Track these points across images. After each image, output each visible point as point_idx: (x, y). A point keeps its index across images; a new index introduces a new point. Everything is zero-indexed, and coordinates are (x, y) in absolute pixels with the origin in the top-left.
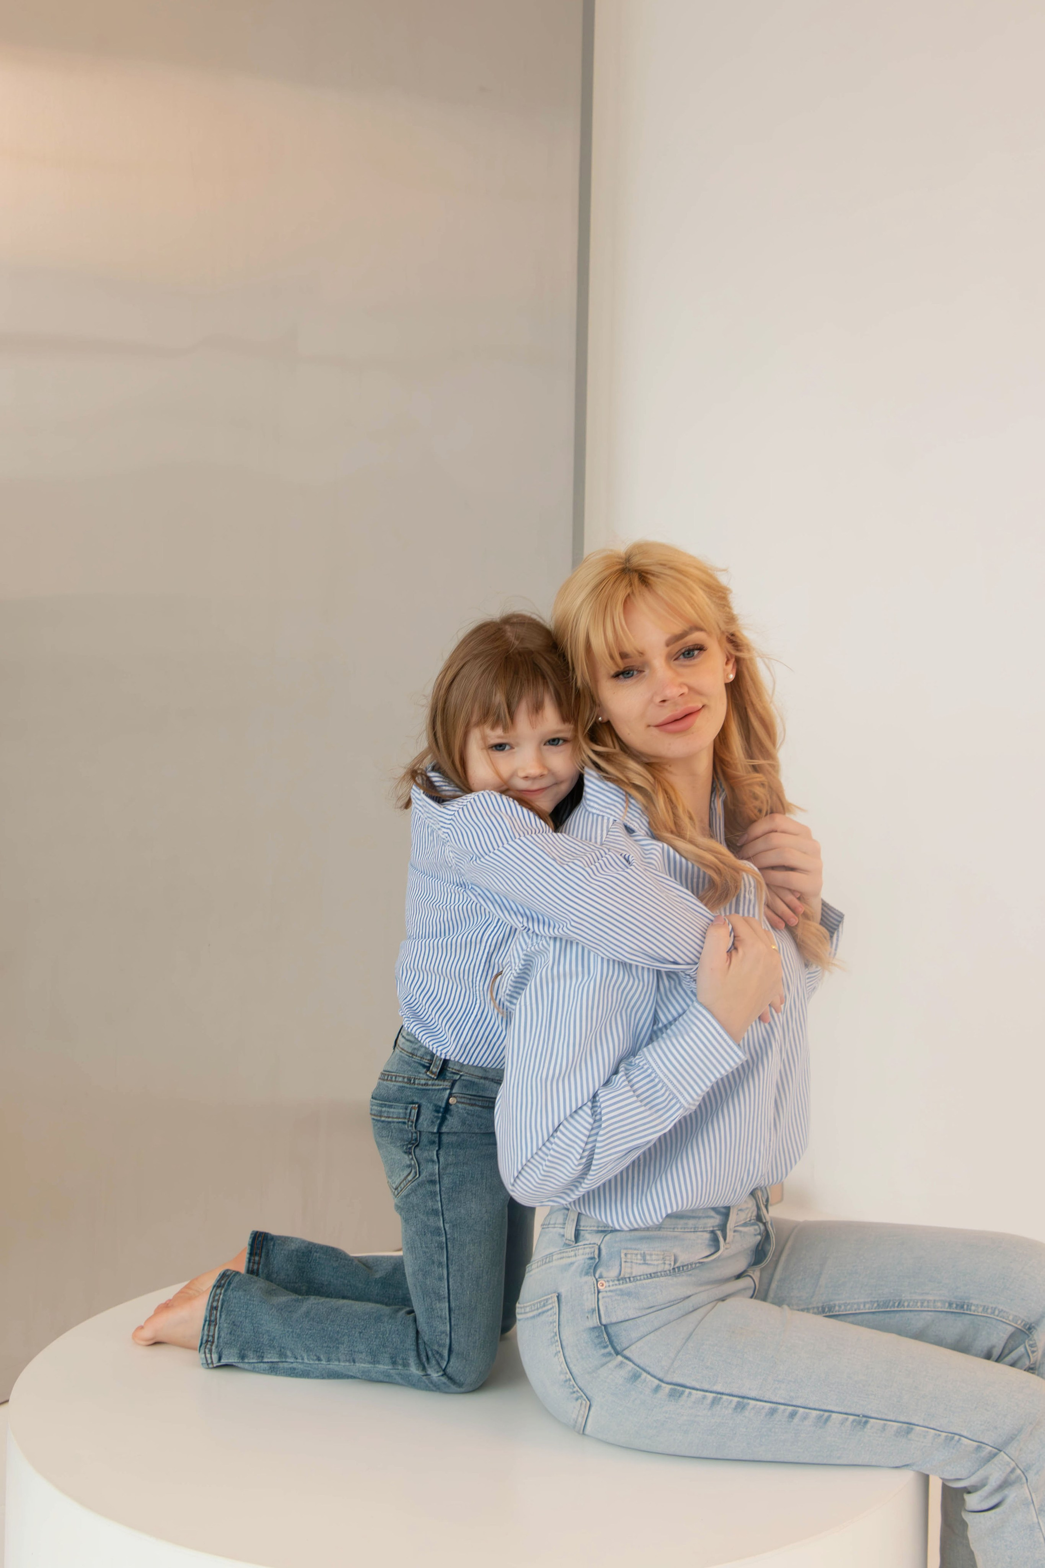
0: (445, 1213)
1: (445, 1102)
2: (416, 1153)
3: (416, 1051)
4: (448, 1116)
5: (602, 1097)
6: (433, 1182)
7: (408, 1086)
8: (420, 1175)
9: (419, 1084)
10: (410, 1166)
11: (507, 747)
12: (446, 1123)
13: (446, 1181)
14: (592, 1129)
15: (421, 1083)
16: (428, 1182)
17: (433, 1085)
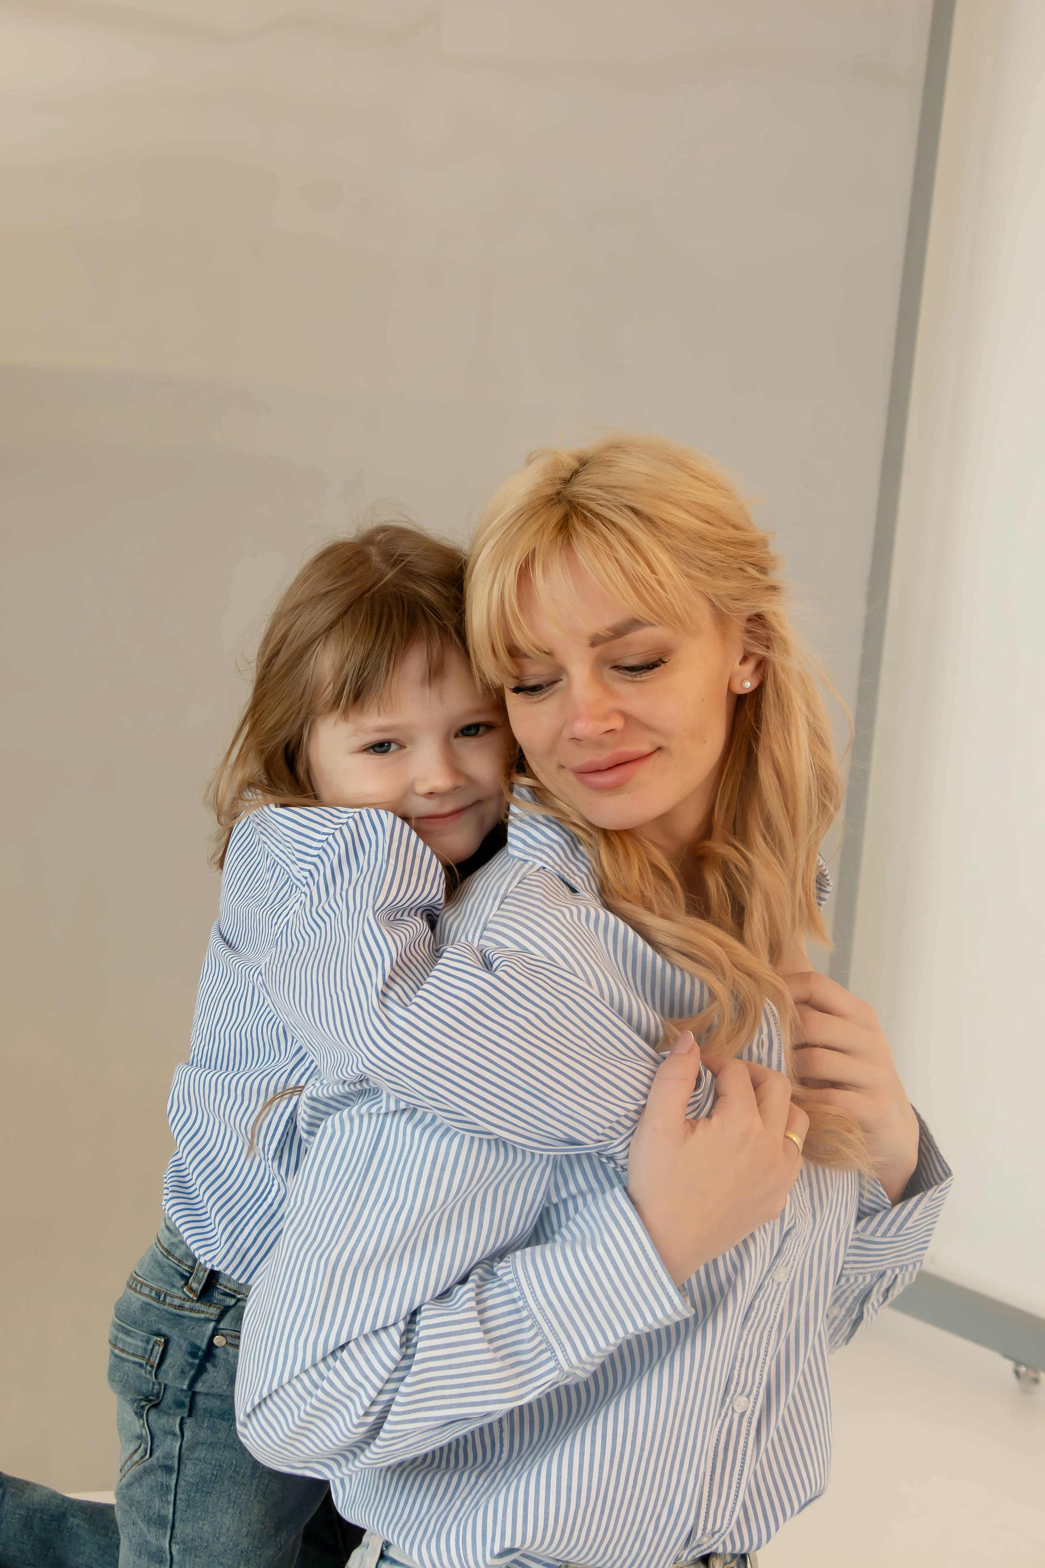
0: (177, 1525)
1: (206, 1340)
2: (150, 1418)
3: (174, 1248)
4: (209, 1366)
5: (427, 1318)
6: (168, 1469)
7: (155, 1304)
8: (151, 1455)
9: (171, 1305)
10: (140, 1437)
11: (394, 747)
12: (205, 1377)
13: (189, 1469)
14: (396, 1370)
15: (174, 1303)
16: (160, 1467)
17: (192, 1310)
